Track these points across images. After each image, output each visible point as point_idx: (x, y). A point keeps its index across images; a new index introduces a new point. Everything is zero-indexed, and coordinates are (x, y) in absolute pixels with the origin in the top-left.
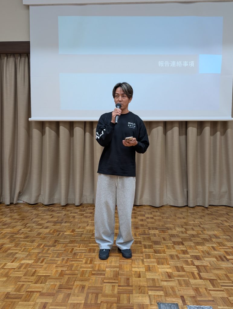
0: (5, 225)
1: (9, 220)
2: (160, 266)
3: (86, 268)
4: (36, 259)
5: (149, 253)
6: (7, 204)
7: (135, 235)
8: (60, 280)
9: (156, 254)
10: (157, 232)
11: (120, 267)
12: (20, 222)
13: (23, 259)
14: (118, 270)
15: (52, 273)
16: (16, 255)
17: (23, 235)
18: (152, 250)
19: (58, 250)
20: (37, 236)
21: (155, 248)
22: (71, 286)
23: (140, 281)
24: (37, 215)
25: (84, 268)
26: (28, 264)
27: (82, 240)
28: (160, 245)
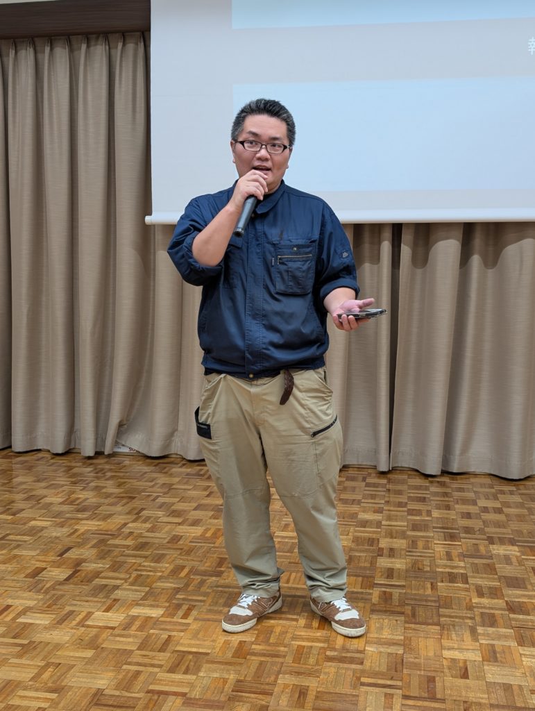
0: (84, 510)
1: (95, 497)
2: (526, 648)
3: (308, 640)
4: (169, 606)
5: (492, 611)
6: (87, 455)
7: (449, 556)
8: (238, 668)
9: (512, 616)
10: (513, 551)
11: (406, 644)
12: (123, 506)
13: (134, 603)
14: (401, 652)
15: (214, 648)
16: (116, 592)
17: (133, 540)
18: (501, 601)
19: (229, 587)
20: (169, 545)
21: (508, 596)
22: (267, 687)
23: (468, 688)
24: (169, 488)
25: (303, 639)
26: (148, 618)
27: (294, 563)
28: (525, 588)
